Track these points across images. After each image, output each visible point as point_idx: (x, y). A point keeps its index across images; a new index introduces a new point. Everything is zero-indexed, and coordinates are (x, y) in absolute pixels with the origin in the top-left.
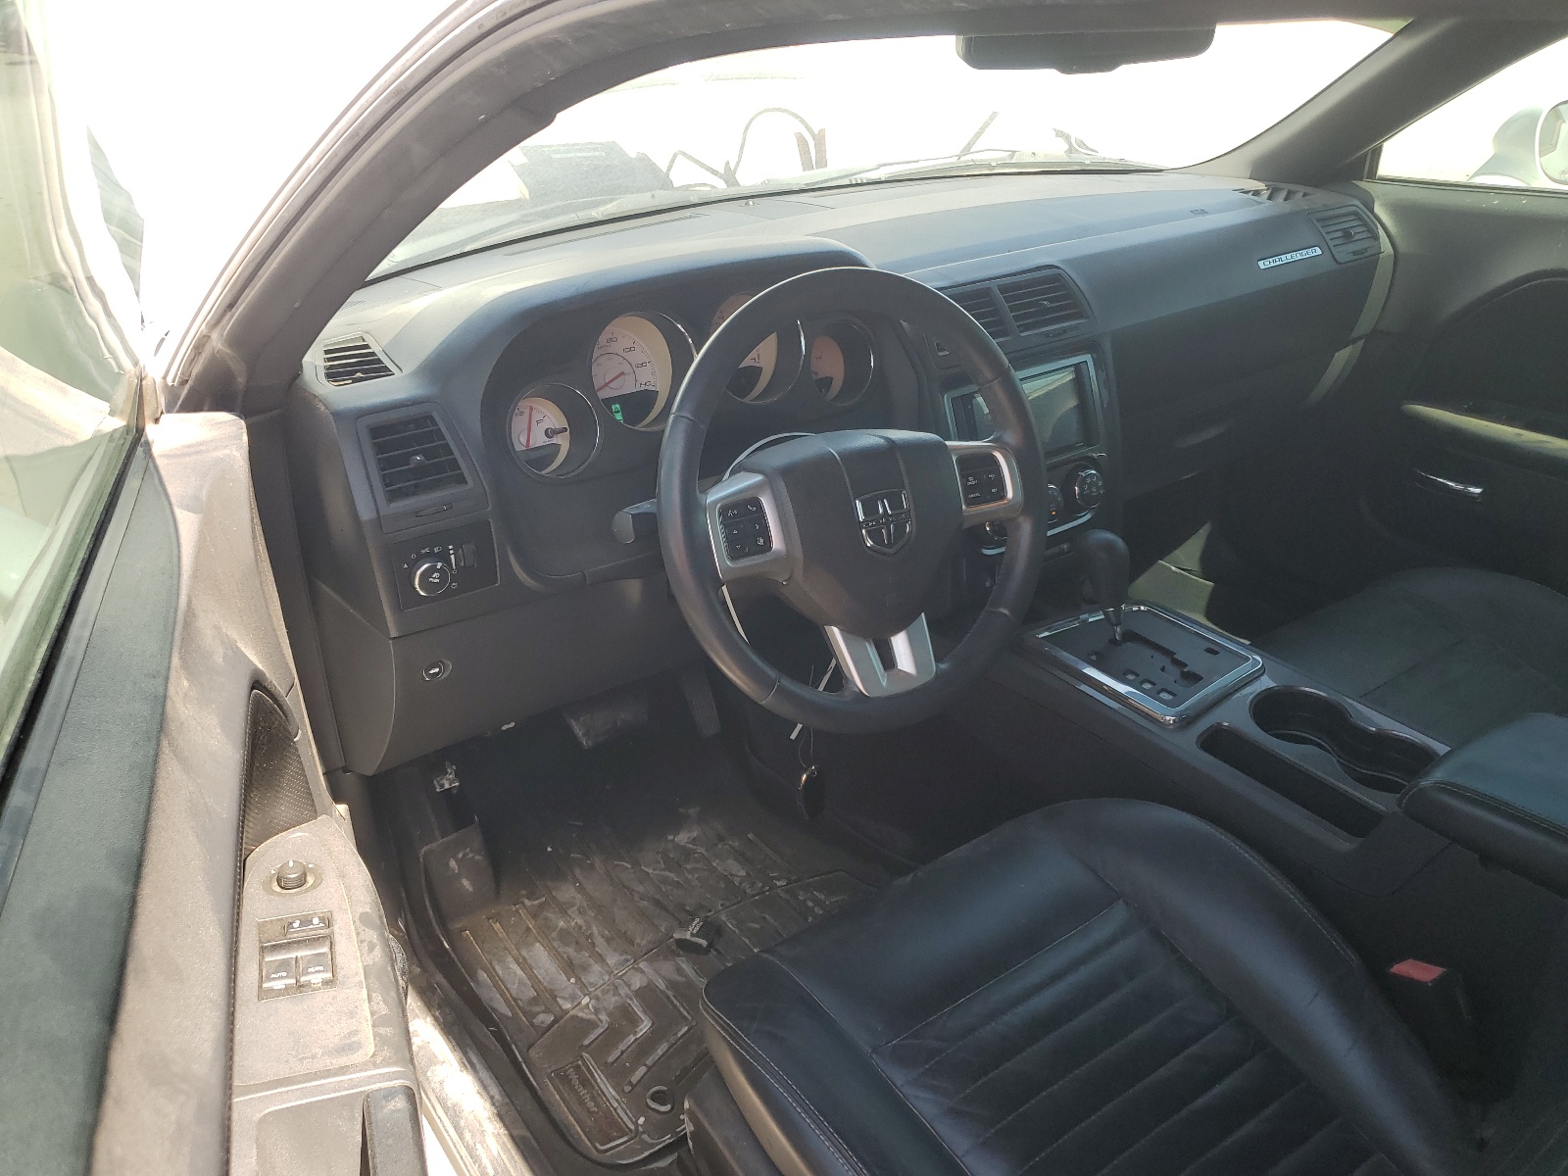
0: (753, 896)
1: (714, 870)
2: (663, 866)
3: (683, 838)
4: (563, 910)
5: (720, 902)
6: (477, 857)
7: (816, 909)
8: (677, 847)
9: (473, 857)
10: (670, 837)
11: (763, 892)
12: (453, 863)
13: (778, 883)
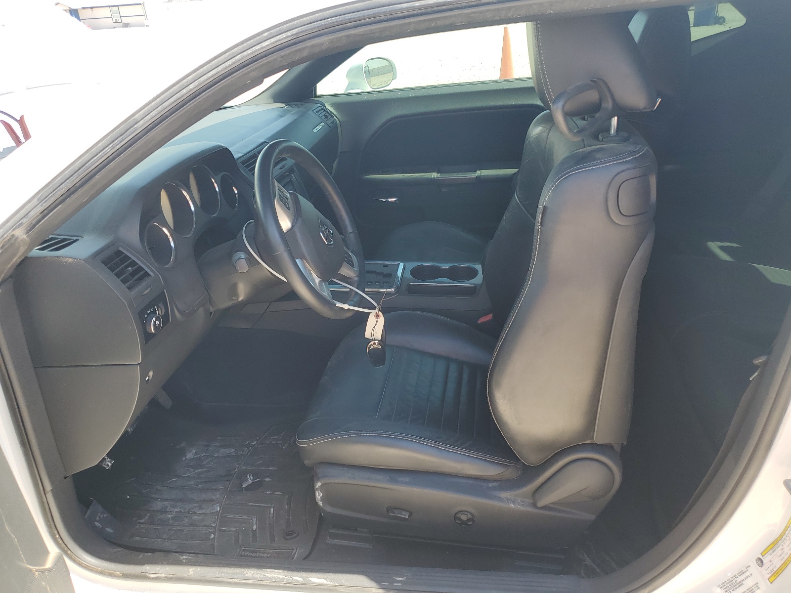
0: (247, 454)
1: (218, 457)
2: (192, 470)
3: (190, 455)
4: (164, 511)
5: (236, 464)
6: (105, 515)
7: (278, 442)
8: (191, 460)
9: (103, 516)
10: (184, 459)
11: (250, 450)
12: (97, 524)
13: (254, 444)
